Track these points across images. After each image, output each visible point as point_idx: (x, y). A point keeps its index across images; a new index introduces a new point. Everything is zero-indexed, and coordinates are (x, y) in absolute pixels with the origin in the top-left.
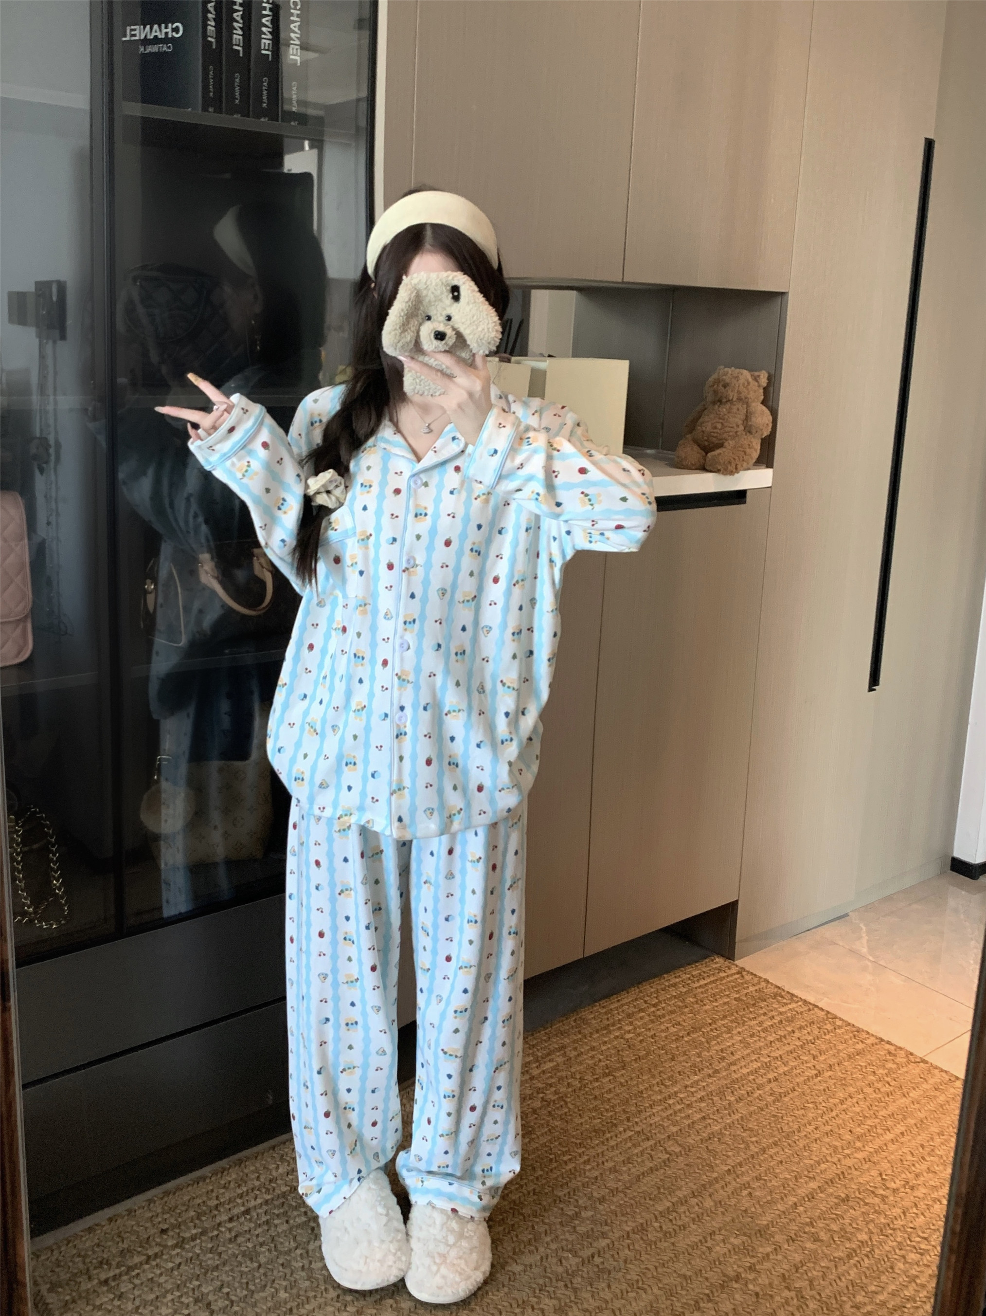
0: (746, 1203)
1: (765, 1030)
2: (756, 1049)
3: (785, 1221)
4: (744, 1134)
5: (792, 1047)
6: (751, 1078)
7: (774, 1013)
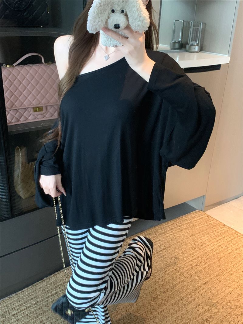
0: (209, 295)
1: (216, 236)
2: (213, 243)
3: (222, 301)
4: (209, 271)
5: (224, 242)
6: (211, 252)
7: (219, 231)
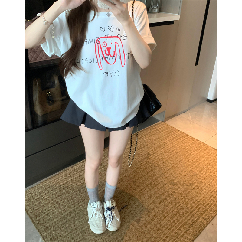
2: (172, 142)
3: (180, 181)
4: (171, 162)
5: (179, 142)
6: (171, 149)
